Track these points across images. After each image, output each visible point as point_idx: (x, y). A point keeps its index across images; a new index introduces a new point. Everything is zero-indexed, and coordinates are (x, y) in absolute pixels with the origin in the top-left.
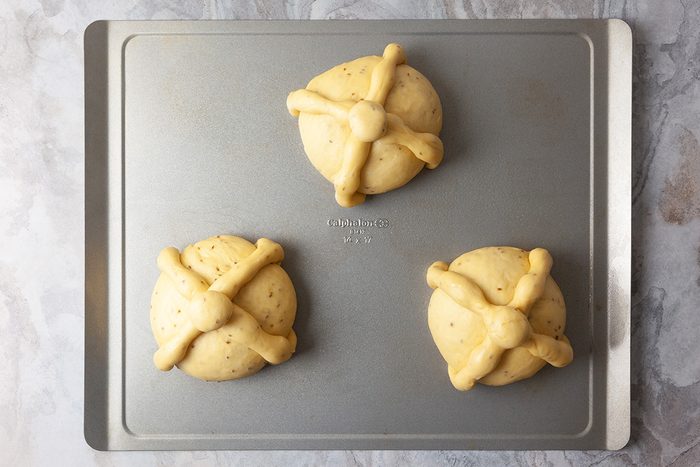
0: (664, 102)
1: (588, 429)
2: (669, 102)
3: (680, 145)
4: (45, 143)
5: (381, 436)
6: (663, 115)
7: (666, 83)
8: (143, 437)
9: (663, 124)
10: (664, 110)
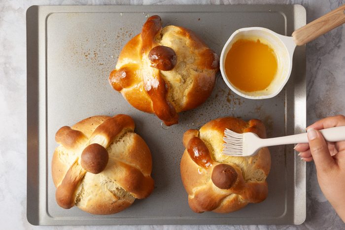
0: (319, 58)
1: (284, 214)
2: (321, 58)
3: (326, 80)
4: (5, 64)
5: (179, 218)
6: (318, 64)
7: (321, 48)
8: (57, 219)
9: (318, 68)
10: (319, 62)
